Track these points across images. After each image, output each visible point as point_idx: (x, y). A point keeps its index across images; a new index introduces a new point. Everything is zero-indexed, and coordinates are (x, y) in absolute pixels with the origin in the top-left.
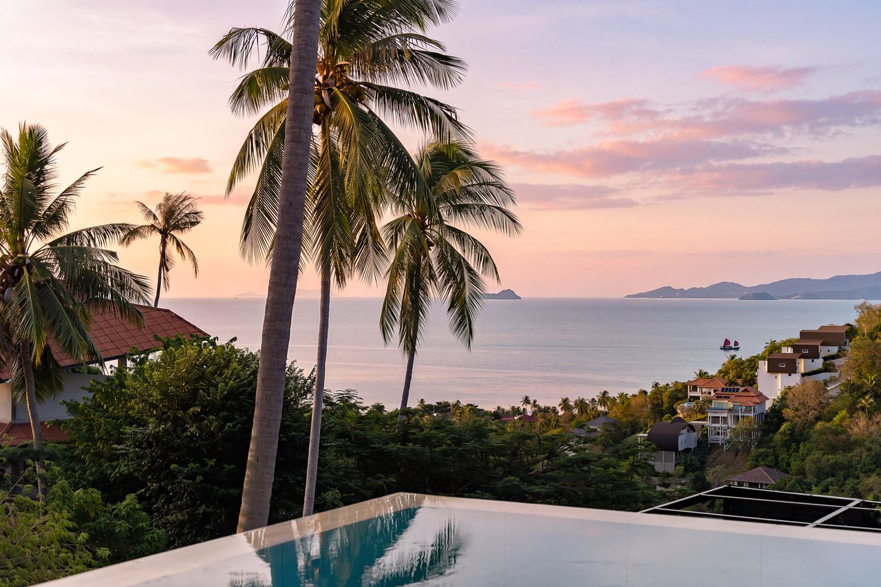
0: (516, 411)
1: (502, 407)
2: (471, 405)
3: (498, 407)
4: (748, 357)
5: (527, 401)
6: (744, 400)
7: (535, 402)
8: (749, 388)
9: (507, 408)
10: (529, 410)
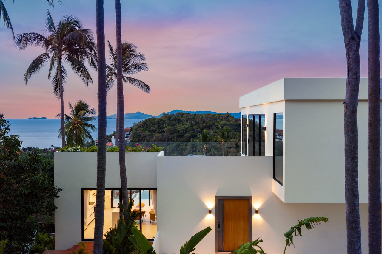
0: (50, 149)
1: (46, 148)
2: (37, 148)
3: (45, 148)
4: (109, 135)
5: (53, 146)
6: (109, 145)
7: (55, 146)
8: (110, 142)
9: (47, 148)
10: (53, 148)
